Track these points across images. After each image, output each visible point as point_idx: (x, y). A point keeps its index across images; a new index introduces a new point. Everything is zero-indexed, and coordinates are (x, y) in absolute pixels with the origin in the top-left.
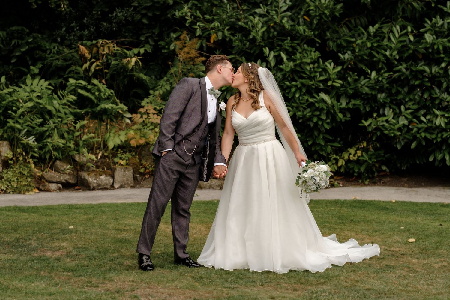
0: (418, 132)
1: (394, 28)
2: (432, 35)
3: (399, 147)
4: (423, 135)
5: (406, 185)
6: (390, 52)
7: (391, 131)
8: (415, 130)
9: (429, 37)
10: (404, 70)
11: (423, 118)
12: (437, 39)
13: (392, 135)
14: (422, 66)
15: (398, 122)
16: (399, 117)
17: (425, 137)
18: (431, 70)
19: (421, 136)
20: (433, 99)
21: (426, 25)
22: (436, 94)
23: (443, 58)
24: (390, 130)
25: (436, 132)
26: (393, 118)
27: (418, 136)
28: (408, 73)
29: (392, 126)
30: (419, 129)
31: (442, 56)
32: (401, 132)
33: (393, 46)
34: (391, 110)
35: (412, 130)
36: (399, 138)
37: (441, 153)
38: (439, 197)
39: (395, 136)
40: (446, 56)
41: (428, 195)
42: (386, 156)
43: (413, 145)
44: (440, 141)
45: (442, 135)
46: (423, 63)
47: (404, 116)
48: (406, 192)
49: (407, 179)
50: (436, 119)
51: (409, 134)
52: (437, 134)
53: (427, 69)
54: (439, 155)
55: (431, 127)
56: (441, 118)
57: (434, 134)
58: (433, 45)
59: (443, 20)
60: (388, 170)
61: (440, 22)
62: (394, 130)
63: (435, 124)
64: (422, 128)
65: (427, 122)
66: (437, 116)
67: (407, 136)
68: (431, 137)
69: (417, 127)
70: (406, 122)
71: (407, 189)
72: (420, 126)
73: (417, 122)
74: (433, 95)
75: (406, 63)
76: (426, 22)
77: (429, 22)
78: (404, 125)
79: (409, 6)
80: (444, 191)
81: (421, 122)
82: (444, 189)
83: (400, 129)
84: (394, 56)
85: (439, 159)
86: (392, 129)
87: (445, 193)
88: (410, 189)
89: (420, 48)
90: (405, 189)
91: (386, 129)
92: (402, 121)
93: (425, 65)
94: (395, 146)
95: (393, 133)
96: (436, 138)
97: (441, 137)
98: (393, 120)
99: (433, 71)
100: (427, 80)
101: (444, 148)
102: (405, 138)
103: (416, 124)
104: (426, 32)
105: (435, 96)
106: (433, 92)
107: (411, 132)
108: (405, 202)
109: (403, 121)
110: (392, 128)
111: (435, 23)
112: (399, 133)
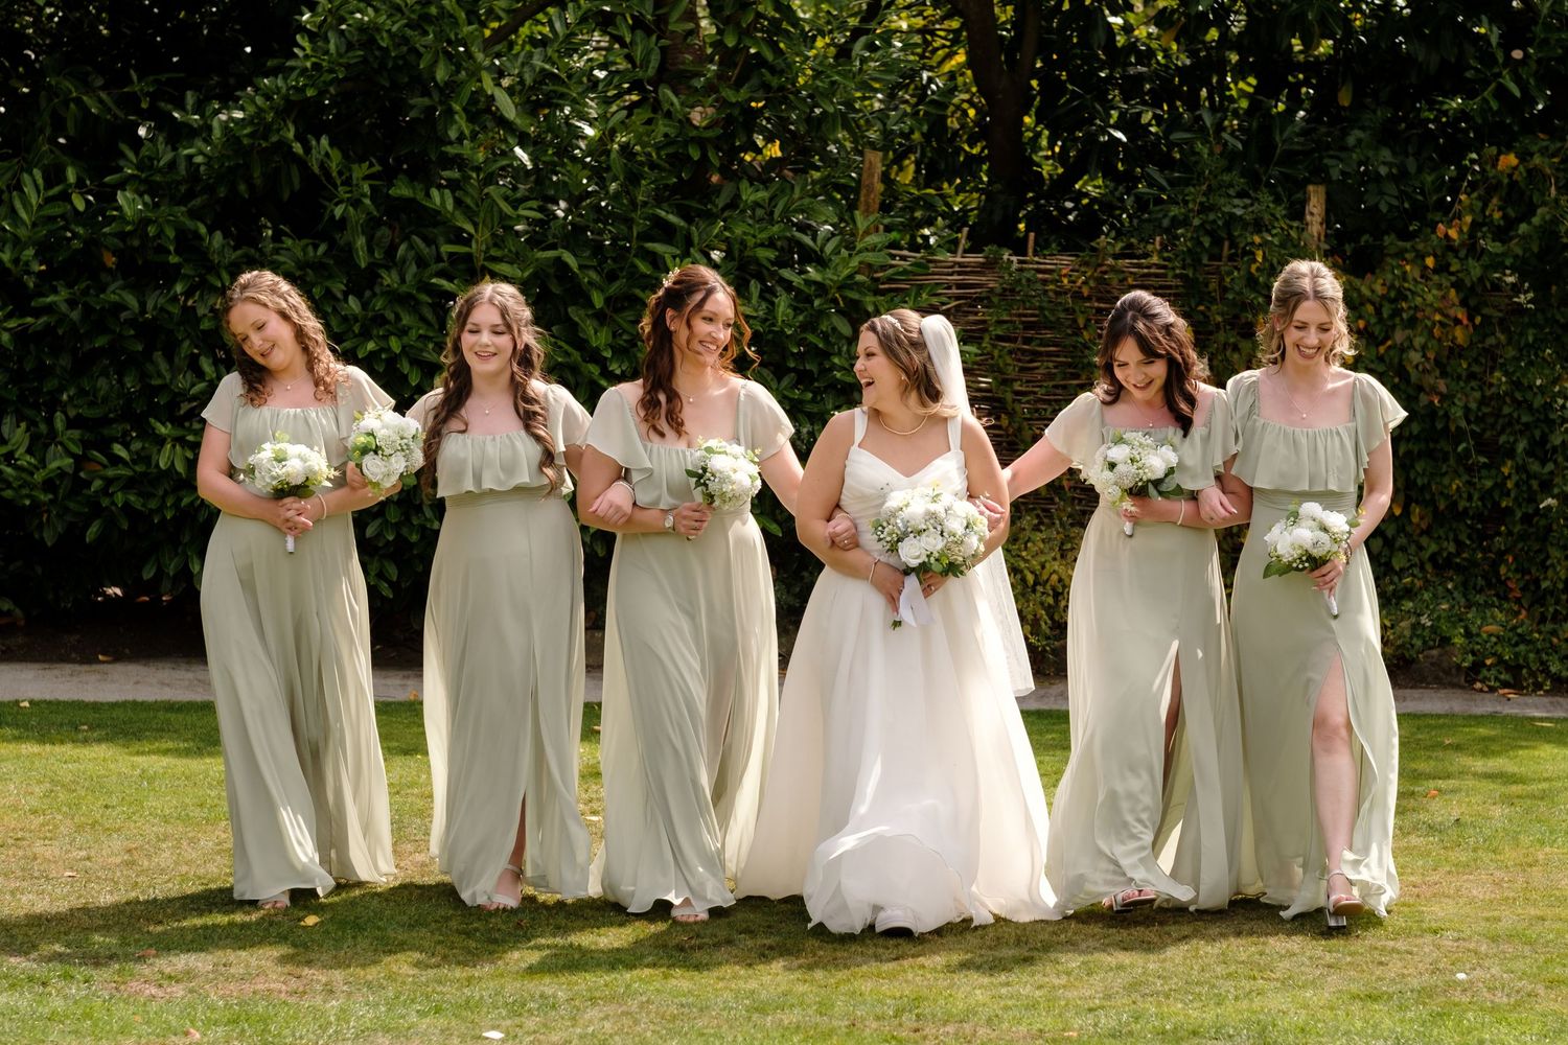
0: (105, 491)
1: (26, 177)
2: (141, 195)
3: (49, 538)
4: (119, 498)
5: (73, 655)
6: (12, 252)
7: (25, 491)
8: (97, 484)
9: (129, 203)
10: (64, 308)
11: (119, 450)
12: (156, 205)
13: (27, 502)
14: (117, 293)
15: (43, 463)
16: (47, 446)
17: (127, 505)
18: (143, 305)
19: (114, 503)
20: (149, 391)
21: (122, 163)
22: (160, 375)
23: (178, 266)
24: (20, 487)
25: (161, 493)
26: (29, 451)
27: (105, 502)
28: (75, 315)
29: (24, 475)
30: (109, 481)
31: (174, 259)
32: (55, 493)
33: (22, 233)
34: (23, 425)
35: (88, 484)
36: (49, 512)
37: (176, 554)
38: (168, 685)
39: (36, 504)
40: (185, 260)
41: (137, 683)
42: (12, 568)
43: (92, 532)
44: (173, 518)
45: (180, 499)
46: (120, 282)
47: (62, 444)
48: (72, 675)
49: (77, 637)
50: (159, 451)
51: (79, 498)
52: (164, 498)
53: (132, 301)
54: (171, 559)
55: (144, 474)
56: (174, 446)
57: (153, 496)
58: (144, 222)
59: (175, 149)
60: (18, 612)
61: (164, 153)
62: (33, 487)
63: (157, 465)
64: (117, 478)
65: (134, 462)
66: (160, 441)
67: (72, 505)
68: (143, 505)
69: (102, 478)
70: (67, 462)
71: (77, 667)
72: (110, 473)
73: (104, 460)
74: (151, 377)
75: (70, 286)
76: (123, 155)
77: (131, 155)
78: (62, 473)
79: (72, 106)
80: (188, 670)
81: (116, 460)
82: (187, 663)
83: (49, 485)
84: (27, 264)
85: (171, 574)
86: (25, 484)
87: (190, 675)
88: (85, 668)
89: (105, 235)
90: (68, 668)
91: (9, 485)
92: (55, 459)
93: (123, 288)
94: (37, 536)
95: (28, 496)
96: (161, 508)
97: (176, 505)
98: (28, 458)
99: (150, 305)
100: (132, 332)
101: (186, 539)
102: (67, 510)
103: (99, 467)
104: (122, 185)
105: (156, 382)
106: (150, 368)
107: (85, 491)
108: (59, 703)
109: (59, 462)
110: (25, 481)
111: (150, 159)
112: (44, 497)
